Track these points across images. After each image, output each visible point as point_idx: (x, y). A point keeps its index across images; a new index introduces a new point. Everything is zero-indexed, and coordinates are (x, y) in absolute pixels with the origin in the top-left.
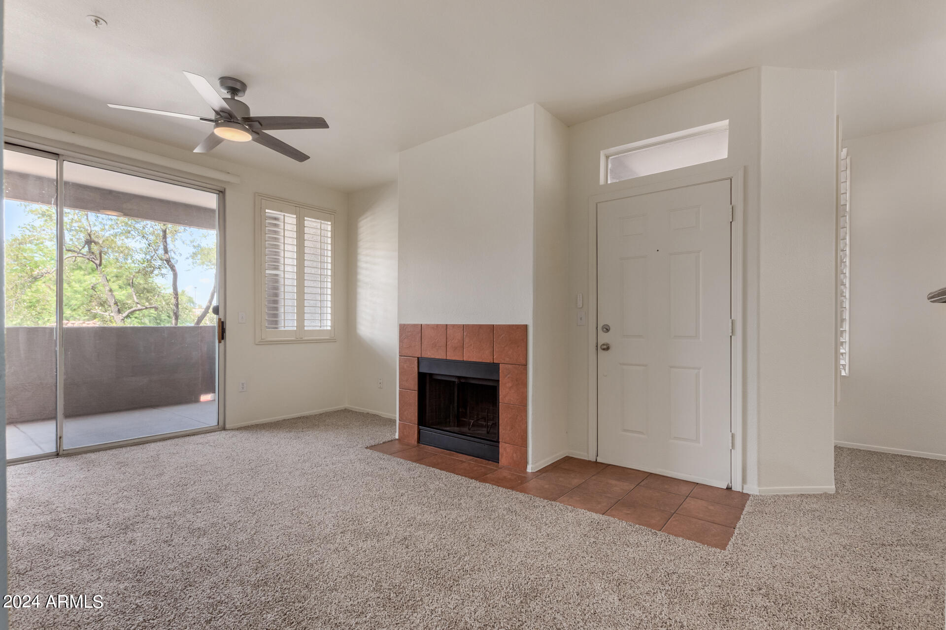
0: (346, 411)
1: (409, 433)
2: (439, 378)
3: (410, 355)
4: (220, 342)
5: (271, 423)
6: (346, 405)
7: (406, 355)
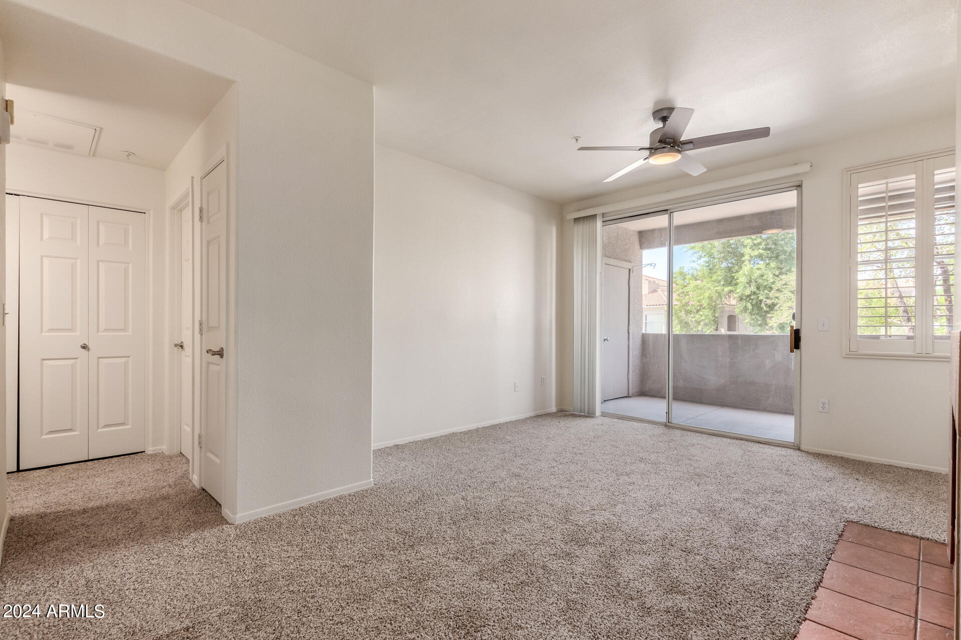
4: (792, 351)
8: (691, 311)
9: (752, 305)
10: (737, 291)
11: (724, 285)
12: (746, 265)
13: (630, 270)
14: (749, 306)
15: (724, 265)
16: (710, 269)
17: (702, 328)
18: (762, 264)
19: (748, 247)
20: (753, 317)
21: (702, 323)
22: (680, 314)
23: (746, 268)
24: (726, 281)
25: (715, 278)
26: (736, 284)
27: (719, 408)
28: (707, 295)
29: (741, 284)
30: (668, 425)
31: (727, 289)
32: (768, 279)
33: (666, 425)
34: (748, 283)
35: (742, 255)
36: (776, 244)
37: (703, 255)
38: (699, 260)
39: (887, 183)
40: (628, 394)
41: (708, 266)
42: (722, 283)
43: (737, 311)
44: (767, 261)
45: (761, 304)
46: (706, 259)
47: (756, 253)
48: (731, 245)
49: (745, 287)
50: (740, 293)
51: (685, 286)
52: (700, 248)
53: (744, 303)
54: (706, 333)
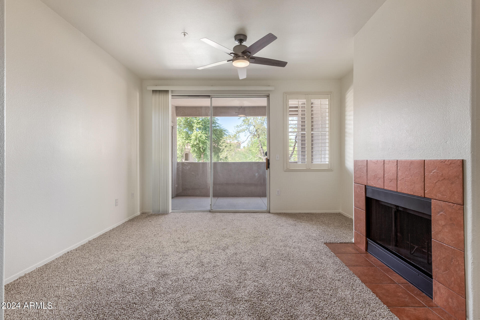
0: (339, 215)
1: (360, 241)
2: (383, 204)
3: (360, 183)
4: (267, 169)
5: (292, 214)
6: (340, 211)
7: (358, 183)
9: (197, 149)
11: (185, 140)
12: (194, 131)
13: (172, 127)
15: (185, 130)
18: (200, 131)
20: (197, 154)
24: (186, 138)
29: (192, 140)
33: (210, 211)
34: (195, 139)
35: (193, 127)
36: (205, 123)
39: (298, 101)
43: (190, 152)
47: (199, 126)
50: (192, 144)
53: (193, 148)
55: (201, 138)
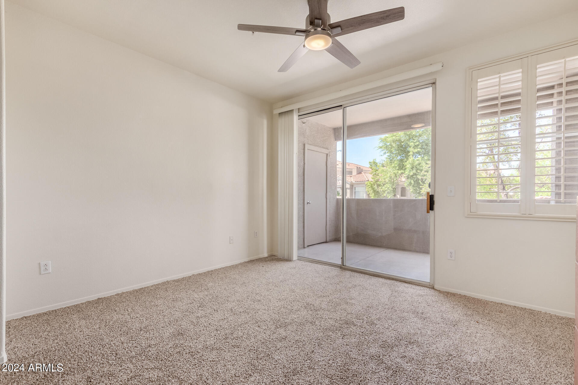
4: (428, 212)
8: (380, 185)
10: (406, 173)
11: (398, 169)
12: (411, 158)
13: (327, 154)
14: (413, 182)
15: (399, 158)
16: (390, 160)
17: (386, 195)
18: (419, 157)
19: (412, 147)
20: (415, 188)
21: (386, 192)
22: (374, 187)
23: (411, 159)
24: (400, 167)
25: (393, 165)
26: (405, 169)
27: (384, 249)
28: (388, 175)
29: (407, 169)
30: (343, 267)
31: (400, 172)
32: (423, 166)
33: (341, 268)
34: (411, 168)
35: (409, 152)
37: (387, 152)
38: (384, 155)
39: (500, 77)
40: (326, 240)
41: (390, 158)
42: (397, 168)
43: (406, 185)
44: (422, 156)
45: (419, 180)
46: (388, 154)
47: (416, 150)
48: (403, 146)
49: (410, 170)
51: (377, 170)
52: (385, 147)
53: (409, 180)
54: (388, 198)
55: (420, 166)
